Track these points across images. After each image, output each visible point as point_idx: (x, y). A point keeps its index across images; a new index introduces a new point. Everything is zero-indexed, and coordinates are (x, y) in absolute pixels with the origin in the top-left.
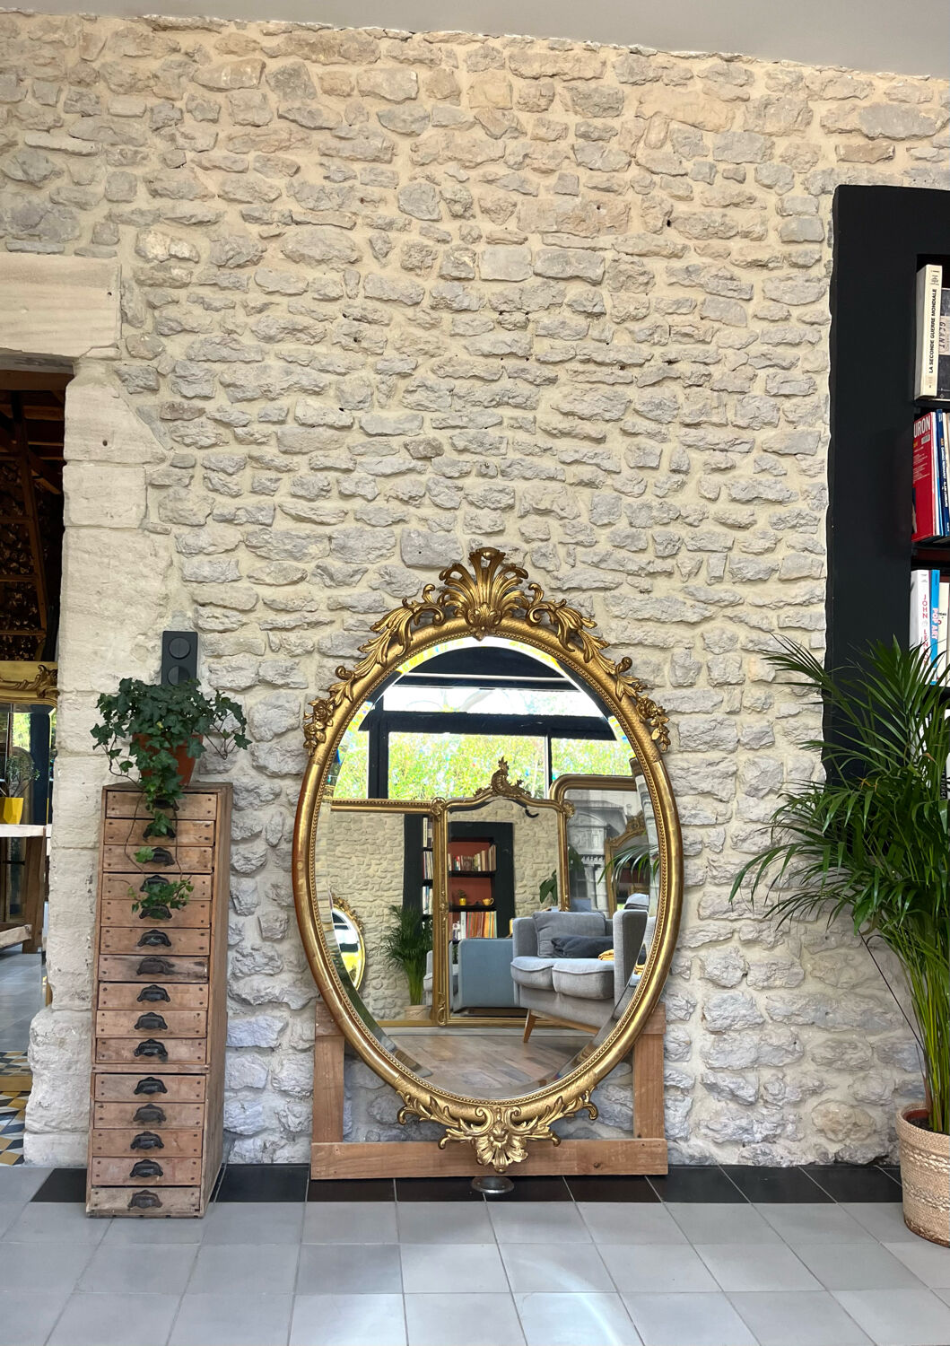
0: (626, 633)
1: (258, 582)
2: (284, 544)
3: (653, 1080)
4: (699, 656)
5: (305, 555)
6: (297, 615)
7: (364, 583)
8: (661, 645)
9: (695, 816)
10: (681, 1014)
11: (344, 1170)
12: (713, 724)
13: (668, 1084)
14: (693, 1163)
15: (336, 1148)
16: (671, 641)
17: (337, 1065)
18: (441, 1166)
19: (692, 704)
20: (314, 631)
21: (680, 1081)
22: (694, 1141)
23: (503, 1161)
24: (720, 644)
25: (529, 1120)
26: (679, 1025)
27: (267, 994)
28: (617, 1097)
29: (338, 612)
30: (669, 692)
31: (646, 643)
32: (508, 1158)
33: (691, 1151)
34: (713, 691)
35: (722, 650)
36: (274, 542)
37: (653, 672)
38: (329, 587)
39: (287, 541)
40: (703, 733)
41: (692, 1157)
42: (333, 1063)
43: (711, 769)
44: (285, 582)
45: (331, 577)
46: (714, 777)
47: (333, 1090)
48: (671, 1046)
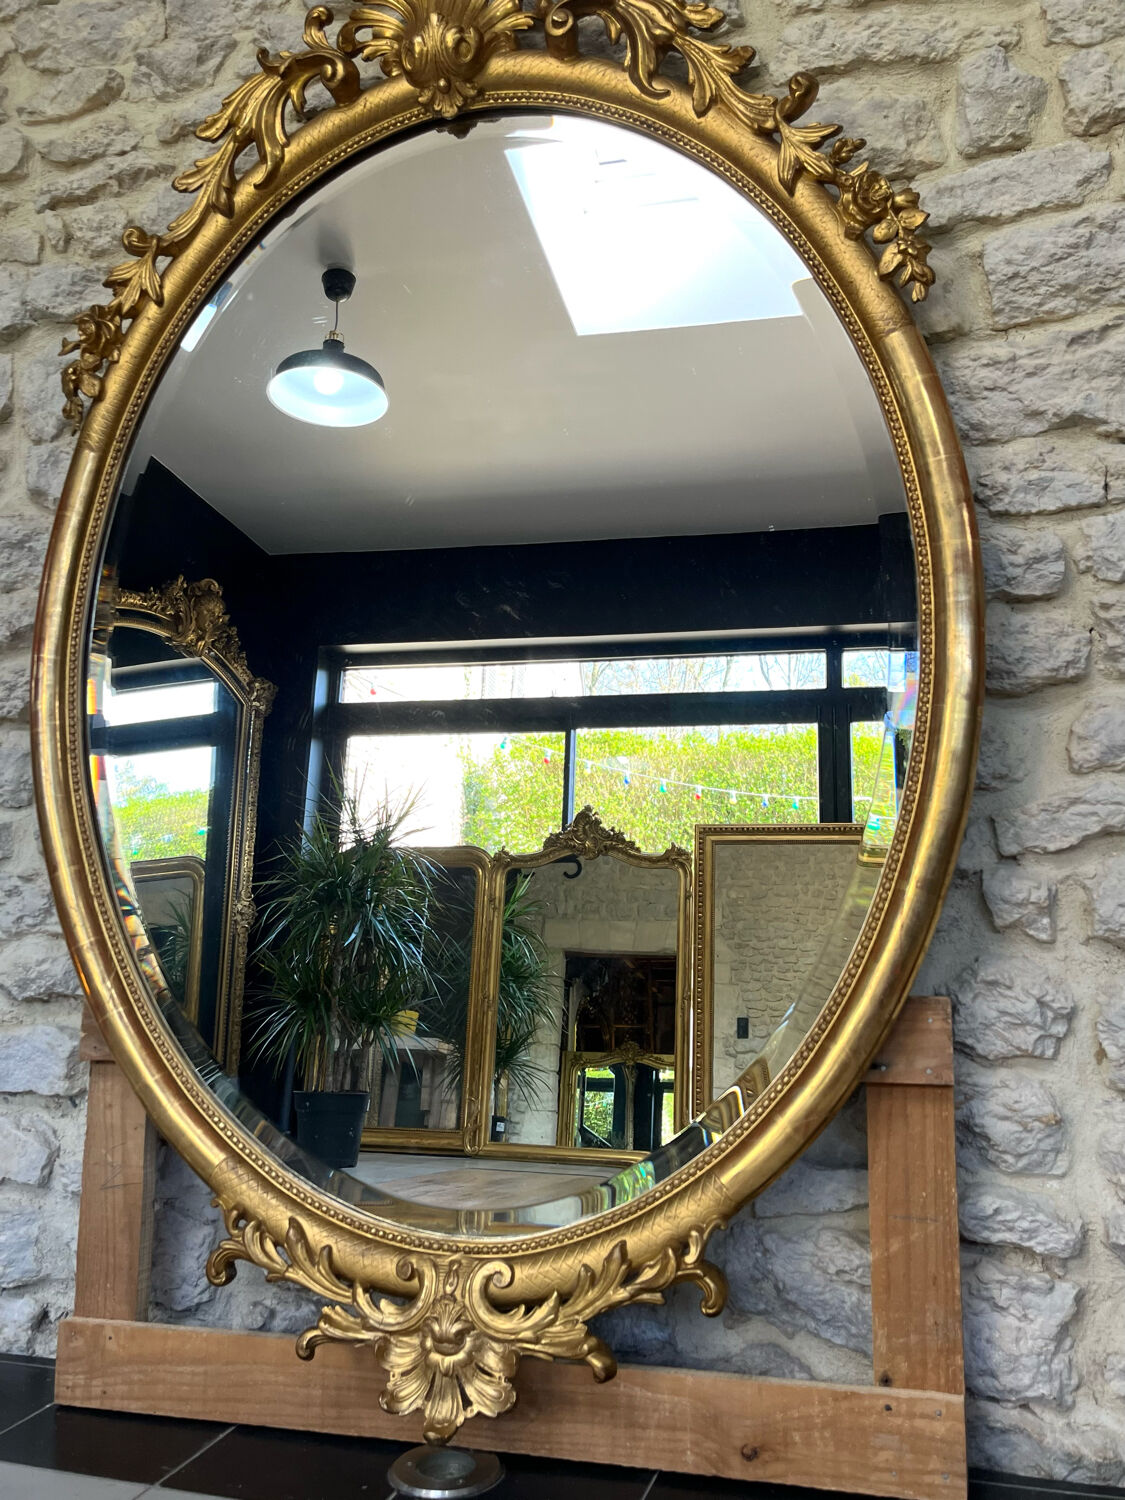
0: (823, 42)
1: (37, 120)
2: (78, 30)
3: (923, 1220)
4: (1035, 63)
5: (118, 43)
6: (98, 166)
7: (228, 72)
8: (921, 50)
9: (1041, 487)
10: (1026, 1038)
11: (122, 1389)
12: (1083, 230)
13: (995, 1238)
14: (1077, 1477)
15: (109, 1332)
16: (949, 40)
17: (130, 1131)
18: (337, 1405)
19: (1019, 190)
20: (134, 196)
21: (1031, 1233)
22: (1085, 1412)
23: (445, 1410)
24: (1090, 15)
25: (532, 1304)
26: (1025, 1072)
27: (40, 976)
28: (840, 1263)
29: (180, 146)
30: (955, 173)
31: (879, 55)
32: (467, 1403)
33: (1070, 1442)
34: (1079, 146)
35: (1097, 33)
36: (61, 33)
37: (904, 126)
38: (163, 98)
39: (81, 22)
40: (1055, 259)
41: (1075, 1461)
42: (123, 1126)
43: (1082, 353)
44: (79, 105)
45: (165, 79)
46: (1093, 374)
47: (119, 1194)
48: (999, 1130)
